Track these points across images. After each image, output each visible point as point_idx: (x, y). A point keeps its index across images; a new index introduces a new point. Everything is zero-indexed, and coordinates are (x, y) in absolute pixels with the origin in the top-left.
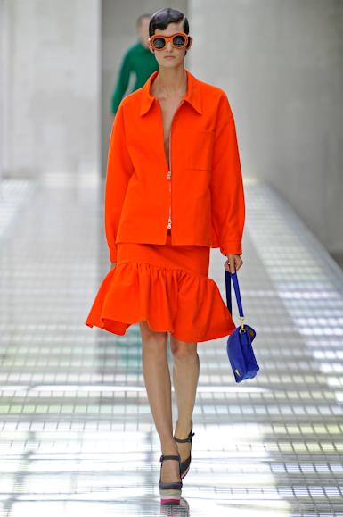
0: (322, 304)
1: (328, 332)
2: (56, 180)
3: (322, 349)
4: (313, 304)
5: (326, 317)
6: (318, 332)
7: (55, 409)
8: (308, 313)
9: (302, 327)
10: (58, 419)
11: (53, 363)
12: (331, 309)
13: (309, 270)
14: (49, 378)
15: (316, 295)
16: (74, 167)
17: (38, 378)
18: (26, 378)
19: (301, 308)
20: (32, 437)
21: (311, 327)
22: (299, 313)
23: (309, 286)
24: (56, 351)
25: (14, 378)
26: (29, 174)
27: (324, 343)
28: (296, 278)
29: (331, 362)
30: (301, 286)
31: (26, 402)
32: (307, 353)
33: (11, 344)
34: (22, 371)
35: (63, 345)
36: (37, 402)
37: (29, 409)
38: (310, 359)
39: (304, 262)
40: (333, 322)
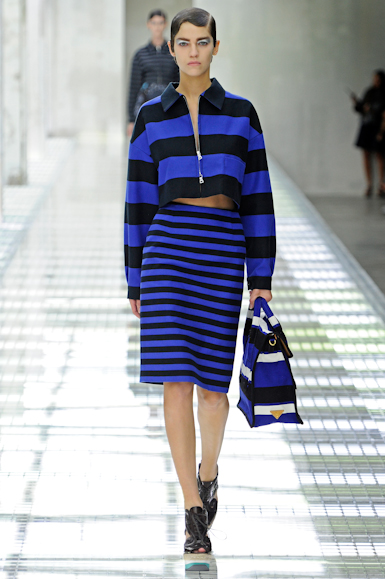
0: (300, 235)
1: (305, 257)
2: (90, 137)
3: (301, 270)
4: (293, 235)
5: (303, 245)
6: (297, 257)
7: (92, 317)
8: (289, 242)
10: (96, 324)
11: (91, 282)
12: (307, 238)
13: (289, 208)
14: (88, 293)
15: (295, 228)
16: (103, 127)
17: (79, 293)
18: (70, 293)
20: (72, 340)
21: (292, 253)
23: (290, 221)
24: (93, 272)
25: (60, 293)
26: (68, 134)
27: (302, 265)
29: (308, 280)
31: (69, 312)
32: (289, 273)
33: (56, 267)
34: (66, 287)
35: (98, 267)
36: (79, 311)
37: (73, 317)
38: (291, 278)
40: (309, 249)
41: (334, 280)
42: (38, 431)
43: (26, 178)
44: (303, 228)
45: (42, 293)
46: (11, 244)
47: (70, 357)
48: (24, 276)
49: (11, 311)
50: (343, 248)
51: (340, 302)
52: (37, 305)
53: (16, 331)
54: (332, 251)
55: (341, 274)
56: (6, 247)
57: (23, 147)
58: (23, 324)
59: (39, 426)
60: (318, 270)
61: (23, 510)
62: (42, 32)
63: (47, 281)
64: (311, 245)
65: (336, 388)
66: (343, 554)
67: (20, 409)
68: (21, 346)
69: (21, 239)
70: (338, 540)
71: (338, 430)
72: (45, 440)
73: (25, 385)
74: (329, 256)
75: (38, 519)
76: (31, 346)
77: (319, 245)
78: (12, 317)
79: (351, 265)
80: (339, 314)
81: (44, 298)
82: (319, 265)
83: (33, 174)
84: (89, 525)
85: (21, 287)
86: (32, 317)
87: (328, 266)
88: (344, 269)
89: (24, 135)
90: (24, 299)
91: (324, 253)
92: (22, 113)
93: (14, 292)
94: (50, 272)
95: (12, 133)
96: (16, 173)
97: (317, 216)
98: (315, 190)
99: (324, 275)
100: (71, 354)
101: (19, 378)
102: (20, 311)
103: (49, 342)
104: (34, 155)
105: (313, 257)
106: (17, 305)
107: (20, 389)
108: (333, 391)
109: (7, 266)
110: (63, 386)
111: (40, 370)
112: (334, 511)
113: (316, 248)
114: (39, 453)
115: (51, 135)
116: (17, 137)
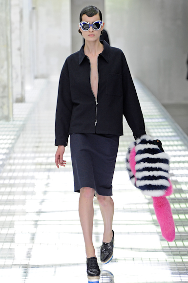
0: (159, 124)
4: (156, 124)
5: (161, 129)
8: (154, 127)
9: (152, 133)
12: (163, 125)
13: (154, 111)
15: (157, 120)
18: (46, 155)
19: (151, 125)
20: (49, 177)
21: (155, 133)
22: (150, 127)
23: (154, 117)
25: (42, 155)
26: (44, 77)
28: (149, 114)
30: (151, 117)
31: (46, 164)
33: (40, 142)
34: (45, 152)
36: (51, 164)
37: (48, 167)
39: (152, 108)
40: (164, 130)
41: (177, 146)
42: (33, 223)
43: (24, 99)
44: (161, 120)
45: (33, 155)
46: (17, 131)
47: (48, 186)
48: (24, 147)
49: (18, 164)
50: (181, 130)
51: (180, 156)
52: (31, 161)
53: (21, 174)
54: (176, 132)
55: (180, 143)
56: (15, 133)
57: (22, 84)
58: (24, 171)
59: (32, 221)
60: (169, 141)
61: (26, 262)
62: (31, 27)
63: (35, 149)
64: (165, 129)
65: (178, 199)
66: (183, 281)
67: (24, 213)
68: (23, 181)
69: (23, 128)
70: (180, 274)
71: (180, 219)
72: (36, 227)
73: (26, 201)
74: (174, 134)
75: (33, 267)
76: (28, 181)
77: (169, 128)
78: (18, 167)
79: (185, 138)
80: (179, 162)
81: (34, 158)
82: (169, 139)
83: (28, 97)
84: (58, 269)
85: (23, 152)
86: (28, 167)
87: (173, 139)
88: (181, 140)
89: (23, 78)
90: (24, 158)
91: (171, 132)
92: (21, 67)
93: (19, 155)
94: (37, 145)
95: (17, 77)
96: (19, 96)
97: (168, 114)
98: (166, 101)
99: (172, 143)
100: (49, 185)
101: (22, 197)
102: (23, 164)
103: (37, 179)
104: (28, 87)
105: (166, 134)
106: (21, 161)
107: (23, 202)
108: (177, 200)
109: (15, 142)
110: (45, 201)
111: (33, 193)
112: (178, 259)
113: (167, 130)
114: (34, 234)
115: (36, 78)
116: (20, 79)
